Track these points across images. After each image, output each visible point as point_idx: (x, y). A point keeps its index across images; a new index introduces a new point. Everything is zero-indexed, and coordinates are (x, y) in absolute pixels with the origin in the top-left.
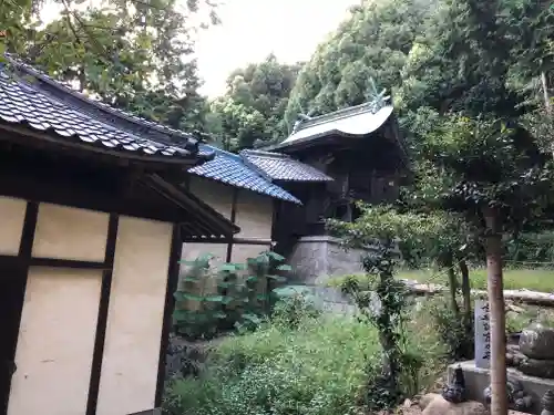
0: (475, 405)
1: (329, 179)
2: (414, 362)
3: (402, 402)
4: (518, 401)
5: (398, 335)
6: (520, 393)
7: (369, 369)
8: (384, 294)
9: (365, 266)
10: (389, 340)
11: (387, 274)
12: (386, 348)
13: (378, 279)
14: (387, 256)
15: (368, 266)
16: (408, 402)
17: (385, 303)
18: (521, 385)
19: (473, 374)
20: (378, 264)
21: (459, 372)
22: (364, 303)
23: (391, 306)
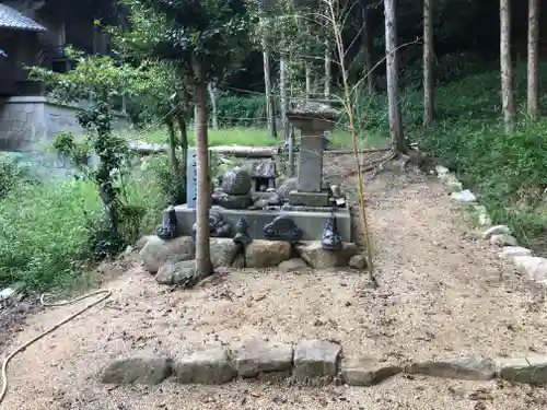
0: (185, 238)
1: (40, 27)
2: (135, 213)
3: (124, 249)
4: (219, 230)
5: (118, 189)
6: (221, 223)
7: (90, 224)
8: (102, 150)
9: (81, 121)
10: (110, 193)
11: (104, 129)
12: (107, 203)
13: (96, 135)
14: (104, 110)
15: (84, 121)
16: (129, 248)
17: (103, 158)
18: (221, 217)
19: (184, 214)
20: (94, 119)
21: (172, 214)
22: (82, 160)
23: (109, 161)
